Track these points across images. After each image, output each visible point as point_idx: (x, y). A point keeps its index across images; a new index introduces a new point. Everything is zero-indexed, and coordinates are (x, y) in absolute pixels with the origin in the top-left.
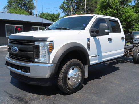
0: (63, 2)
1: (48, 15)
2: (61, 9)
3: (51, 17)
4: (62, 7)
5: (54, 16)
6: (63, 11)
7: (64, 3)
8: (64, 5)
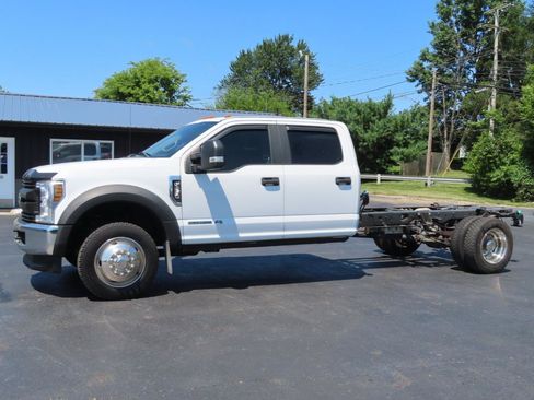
0: (420, 54)
1: (349, 104)
2: (413, 81)
3: (359, 113)
4: (416, 75)
5: (370, 108)
6: (420, 87)
7: (424, 57)
8: (426, 64)
